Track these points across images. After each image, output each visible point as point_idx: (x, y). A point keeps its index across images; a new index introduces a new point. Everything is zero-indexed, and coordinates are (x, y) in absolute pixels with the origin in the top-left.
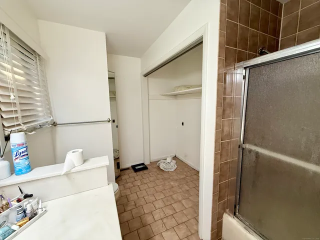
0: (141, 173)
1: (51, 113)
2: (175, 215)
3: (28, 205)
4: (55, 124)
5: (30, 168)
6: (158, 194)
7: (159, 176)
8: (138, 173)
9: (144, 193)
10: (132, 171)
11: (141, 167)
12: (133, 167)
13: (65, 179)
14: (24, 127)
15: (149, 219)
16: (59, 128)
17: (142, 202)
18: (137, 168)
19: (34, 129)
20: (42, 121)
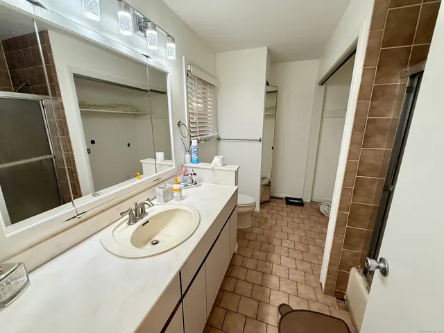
0: (293, 207)
1: (217, 130)
2: (305, 253)
3: (194, 178)
4: (219, 139)
5: (198, 161)
6: (299, 230)
7: (313, 217)
8: (289, 206)
9: (284, 223)
10: (284, 202)
11: (297, 201)
12: (287, 199)
13: (211, 171)
14: (199, 138)
15: (277, 242)
16: (222, 143)
17: (278, 229)
18: (290, 200)
19: (206, 140)
20: (211, 135)
